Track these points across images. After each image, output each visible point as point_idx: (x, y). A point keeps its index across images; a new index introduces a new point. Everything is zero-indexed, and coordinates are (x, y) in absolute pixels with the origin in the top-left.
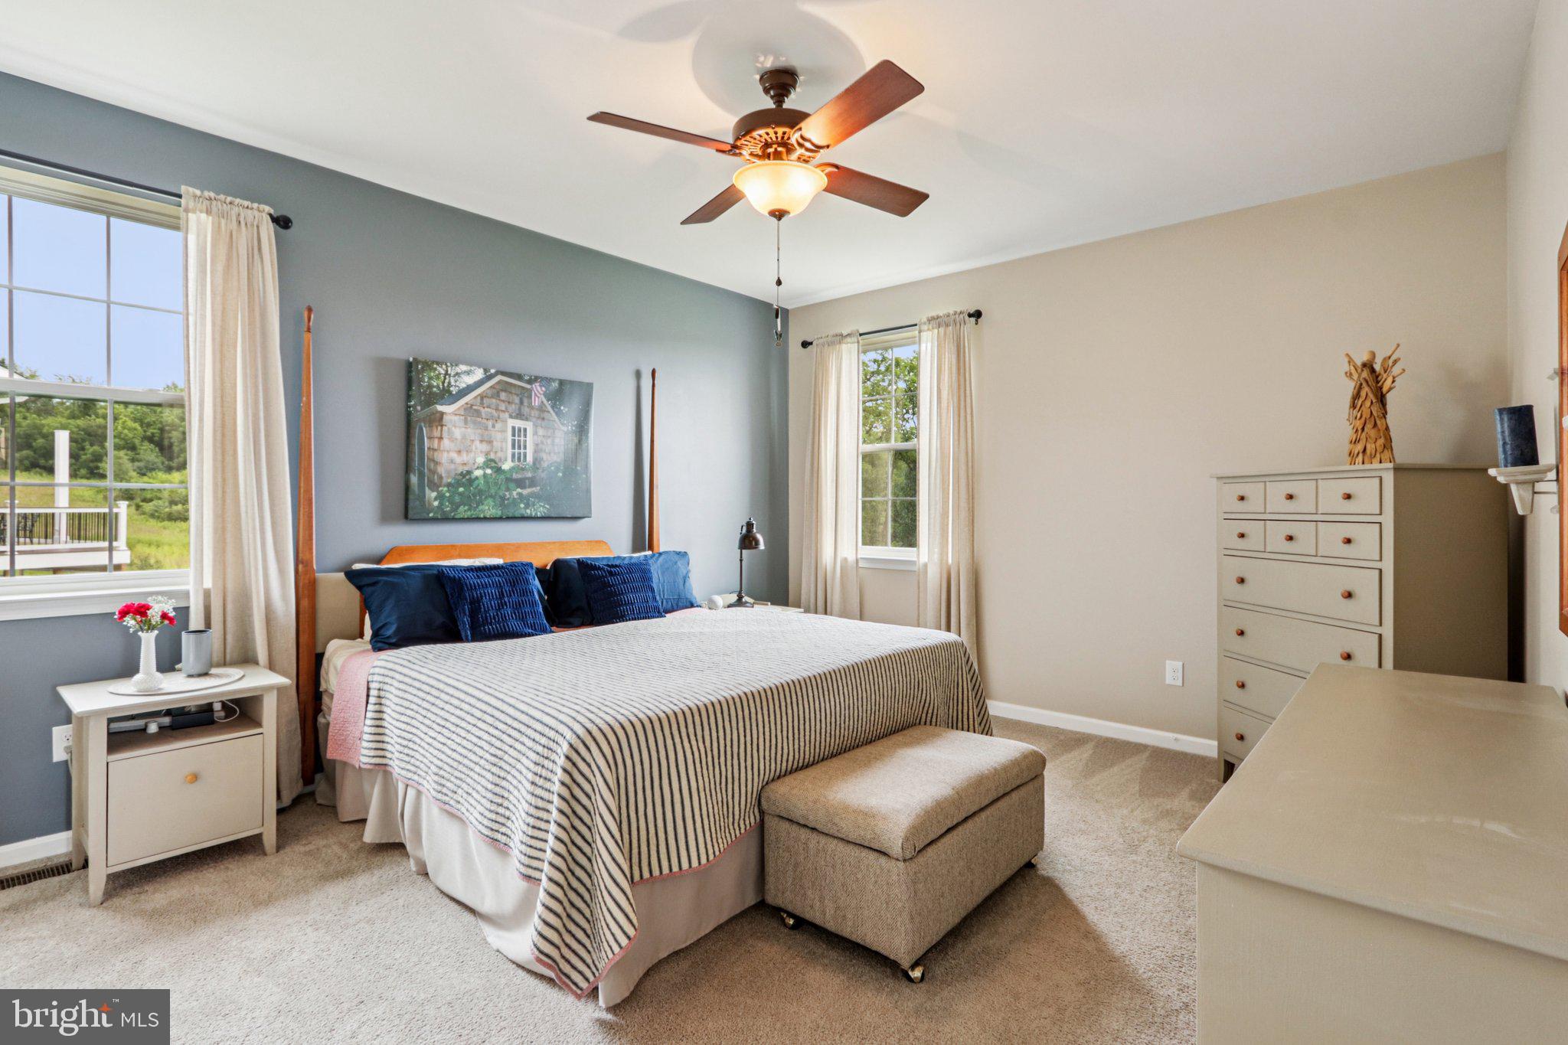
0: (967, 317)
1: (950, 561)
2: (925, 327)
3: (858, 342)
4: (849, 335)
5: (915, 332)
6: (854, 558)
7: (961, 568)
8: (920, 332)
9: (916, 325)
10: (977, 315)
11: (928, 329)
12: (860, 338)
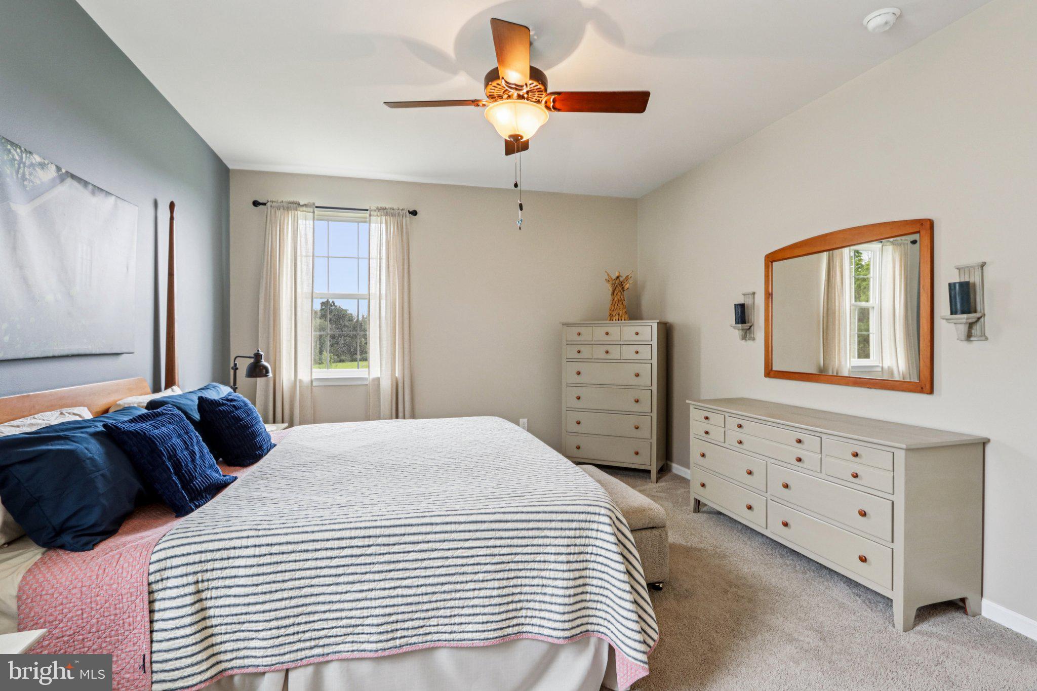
0: (408, 213)
1: (397, 375)
2: (375, 213)
3: (314, 212)
4: (305, 205)
5: (367, 214)
6: (309, 379)
7: (405, 379)
8: (370, 215)
9: (367, 210)
10: (414, 213)
11: (377, 216)
12: (316, 209)
